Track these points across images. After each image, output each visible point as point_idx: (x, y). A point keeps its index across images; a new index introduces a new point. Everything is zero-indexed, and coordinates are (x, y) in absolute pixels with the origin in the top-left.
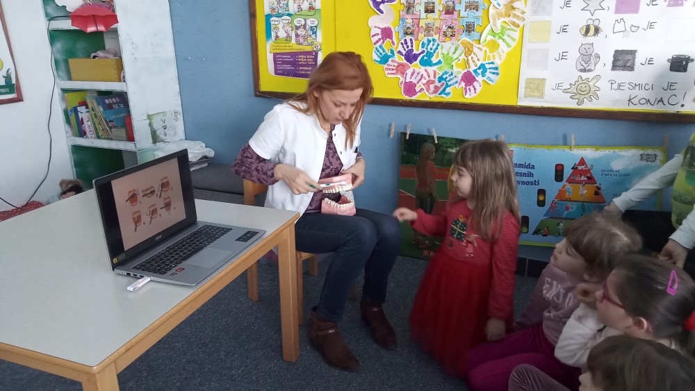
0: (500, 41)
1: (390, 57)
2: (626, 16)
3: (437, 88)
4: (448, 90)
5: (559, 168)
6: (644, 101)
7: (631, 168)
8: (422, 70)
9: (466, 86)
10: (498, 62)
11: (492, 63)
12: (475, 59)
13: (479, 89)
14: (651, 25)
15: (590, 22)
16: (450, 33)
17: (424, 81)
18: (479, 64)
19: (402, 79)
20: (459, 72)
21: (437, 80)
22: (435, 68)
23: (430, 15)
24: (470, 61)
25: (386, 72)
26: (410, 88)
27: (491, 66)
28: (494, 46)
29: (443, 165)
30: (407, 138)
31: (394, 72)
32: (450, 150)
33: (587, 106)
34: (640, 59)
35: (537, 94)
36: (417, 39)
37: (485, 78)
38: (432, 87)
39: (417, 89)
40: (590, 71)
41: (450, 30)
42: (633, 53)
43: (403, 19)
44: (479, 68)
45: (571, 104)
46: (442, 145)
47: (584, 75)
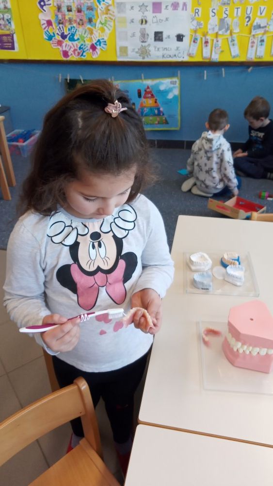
0: (105, 27)
1: (53, 36)
2: (157, 15)
3: (79, 53)
4: (84, 54)
6: (169, 56)
7: (168, 88)
8: (70, 43)
10: (106, 39)
11: (103, 39)
12: (95, 37)
14: (167, 19)
16: (81, 23)
17: (72, 49)
18: (97, 40)
19: (61, 49)
20: (88, 44)
21: (78, 49)
22: (76, 42)
23: (70, 13)
24: (93, 39)
26: (65, 54)
28: (103, 30)
34: (165, 36)
35: (125, 54)
36: (65, 26)
37: (101, 47)
38: (76, 52)
39: (69, 54)
41: (81, 21)
43: (57, 16)
44: (98, 42)
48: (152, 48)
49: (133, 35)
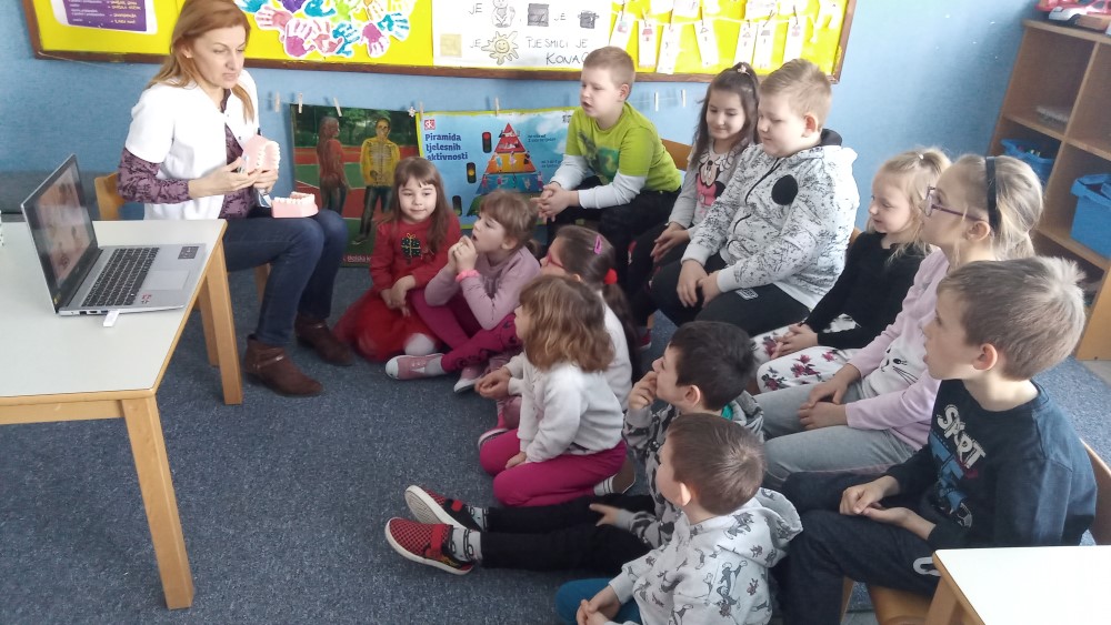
1: (262, 3)
3: (332, 46)
4: (348, 48)
5: (487, 137)
6: (560, 59)
7: (555, 131)
8: (309, 20)
9: (370, 42)
10: (406, 14)
11: (399, 14)
12: (378, 9)
13: (386, 47)
17: (314, 35)
18: (383, 16)
19: (282, 33)
20: (359, 26)
21: (331, 34)
22: (327, 18)
24: (372, 11)
25: (259, 23)
26: (295, 45)
27: (399, 18)
29: (351, 143)
30: (300, 111)
31: (270, 23)
32: (359, 124)
33: (507, 65)
34: (553, 14)
35: (455, 53)
37: (392, 33)
38: (326, 43)
39: (306, 46)
40: (506, 26)
42: (545, 7)
44: (384, 21)
45: (491, 64)
46: (347, 119)
47: (502, 31)
48: (521, 41)
49: (477, 9)
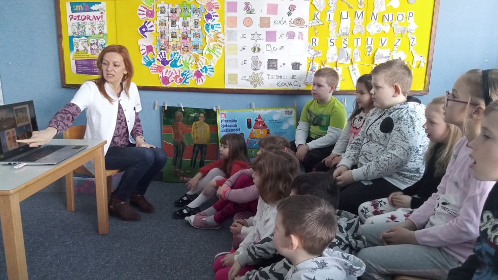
0: (213, 54)
1: (152, 62)
2: (271, 43)
3: (181, 80)
4: (187, 81)
5: (249, 121)
6: (283, 84)
7: (282, 118)
8: (172, 69)
9: (197, 78)
10: (213, 65)
11: (210, 66)
12: (201, 63)
13: (204, 80)
14: (282, 48)
15: (255, 45)
16: (186, 49)
17: (173, 76)
18: (203, 66)
19: (160, 75)
20: (193, 70)
21: (181, 75)
22: (179, 68)
23: (174, 39)
24: (198, 65)
25: (151, 71)
26: (165, 80)
27: (210, 67)
28: (210, 57)
29: (188, 124)
30: (166, 109)
31: (156, 71)
32: (191, 115)
33: (258, 88)
34: (279, 64)
35: (235, 82)
36: (168, 52)
37: (207, 74)
38: (178, 79)
39: (170, 80)
40: (258, 69)
41: (186, 48)
42: (276, 60)
43: (159, 41)
44: (203, 69)
45: (251, 87)
46: (186, 112)
47: (256, 72)
48: (265, 76)
49: (245, 62)
